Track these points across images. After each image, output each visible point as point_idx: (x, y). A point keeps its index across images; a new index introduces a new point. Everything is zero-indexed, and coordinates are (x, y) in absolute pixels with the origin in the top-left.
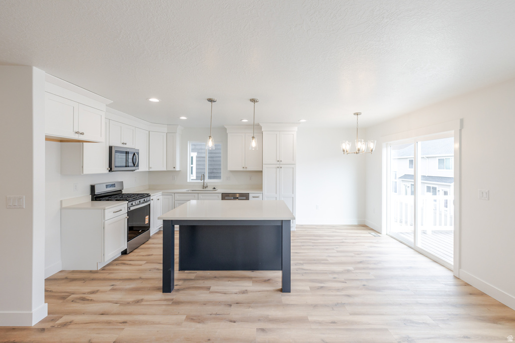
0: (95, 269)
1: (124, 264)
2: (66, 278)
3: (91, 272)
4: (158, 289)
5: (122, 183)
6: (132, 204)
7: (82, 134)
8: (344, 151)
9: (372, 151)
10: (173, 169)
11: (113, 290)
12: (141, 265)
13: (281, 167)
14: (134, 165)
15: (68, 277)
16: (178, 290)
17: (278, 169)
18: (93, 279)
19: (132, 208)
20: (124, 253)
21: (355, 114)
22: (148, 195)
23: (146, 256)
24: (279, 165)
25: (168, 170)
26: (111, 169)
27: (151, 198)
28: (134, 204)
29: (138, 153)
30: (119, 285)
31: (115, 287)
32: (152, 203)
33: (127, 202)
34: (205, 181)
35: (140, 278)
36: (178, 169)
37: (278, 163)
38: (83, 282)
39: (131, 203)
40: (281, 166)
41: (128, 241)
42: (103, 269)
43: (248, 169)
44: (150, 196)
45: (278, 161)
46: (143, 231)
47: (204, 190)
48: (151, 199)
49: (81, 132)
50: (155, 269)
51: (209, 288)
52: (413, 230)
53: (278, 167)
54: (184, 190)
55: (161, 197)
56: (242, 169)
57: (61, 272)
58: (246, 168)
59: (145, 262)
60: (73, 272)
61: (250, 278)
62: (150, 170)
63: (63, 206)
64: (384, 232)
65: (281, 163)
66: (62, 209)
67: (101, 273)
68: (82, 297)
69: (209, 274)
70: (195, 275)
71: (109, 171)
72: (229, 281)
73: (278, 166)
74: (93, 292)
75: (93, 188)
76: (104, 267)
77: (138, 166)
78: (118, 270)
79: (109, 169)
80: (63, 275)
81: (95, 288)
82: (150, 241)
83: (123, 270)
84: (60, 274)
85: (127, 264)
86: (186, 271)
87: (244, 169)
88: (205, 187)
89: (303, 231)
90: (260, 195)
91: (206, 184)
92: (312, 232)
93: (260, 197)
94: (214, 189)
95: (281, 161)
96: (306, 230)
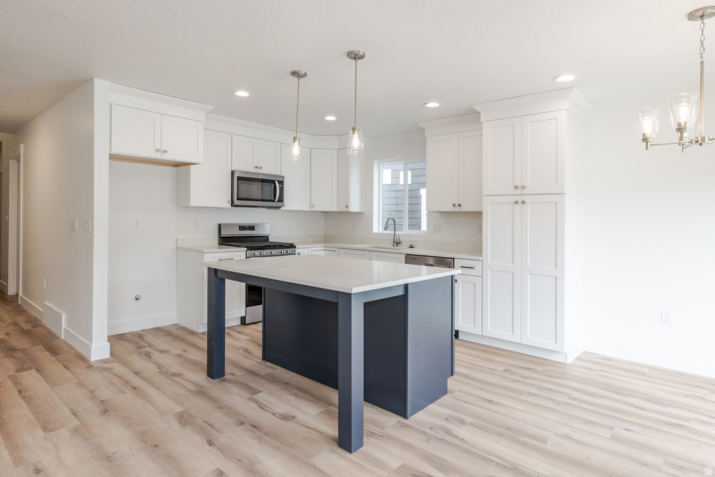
2: (168, 332)
3: (192, 332)
7: (165, 152)
8: (645, 140)
10: (345, 210)
13: (524, 202)
14: (275, 199)
17: (518, 207)
18: (182, 340)
21: (691, 16)
22: (292, 246)
24: (519, 197)
25: (340, 210)
27: (298, 251)
33: (247, 249)
34: (399, 232)
37: (518, 192)
39: (253, 251)
40: (524, 198)
41: (247, 306)
43: (463, 209)
44: (295, 247)
45: (516, 187)
47: (395, 247)
49: (163, 149)
51: (256, 393)
53: (516, 203)
56: (452, 209)
57: (175, 325)
58: (460, 205)
62: (313, 209)
63: (181, 246)
65: (525, 192)
66: (177, 248)
68: (150, 352)
71: (231, 205)
72: (295, 395)
73: (516, 198)
75: (220, 228)
79: (231, 202)
86: (269, 364)
87: (457, 209)
88: (396, 243)
89: (591, 370)
90: (477, 265)
91: (398, 238)
92: (613, 378)
93: (476, 268)
94: (411, 247)
95: (523, 187)
96: (602, 371)
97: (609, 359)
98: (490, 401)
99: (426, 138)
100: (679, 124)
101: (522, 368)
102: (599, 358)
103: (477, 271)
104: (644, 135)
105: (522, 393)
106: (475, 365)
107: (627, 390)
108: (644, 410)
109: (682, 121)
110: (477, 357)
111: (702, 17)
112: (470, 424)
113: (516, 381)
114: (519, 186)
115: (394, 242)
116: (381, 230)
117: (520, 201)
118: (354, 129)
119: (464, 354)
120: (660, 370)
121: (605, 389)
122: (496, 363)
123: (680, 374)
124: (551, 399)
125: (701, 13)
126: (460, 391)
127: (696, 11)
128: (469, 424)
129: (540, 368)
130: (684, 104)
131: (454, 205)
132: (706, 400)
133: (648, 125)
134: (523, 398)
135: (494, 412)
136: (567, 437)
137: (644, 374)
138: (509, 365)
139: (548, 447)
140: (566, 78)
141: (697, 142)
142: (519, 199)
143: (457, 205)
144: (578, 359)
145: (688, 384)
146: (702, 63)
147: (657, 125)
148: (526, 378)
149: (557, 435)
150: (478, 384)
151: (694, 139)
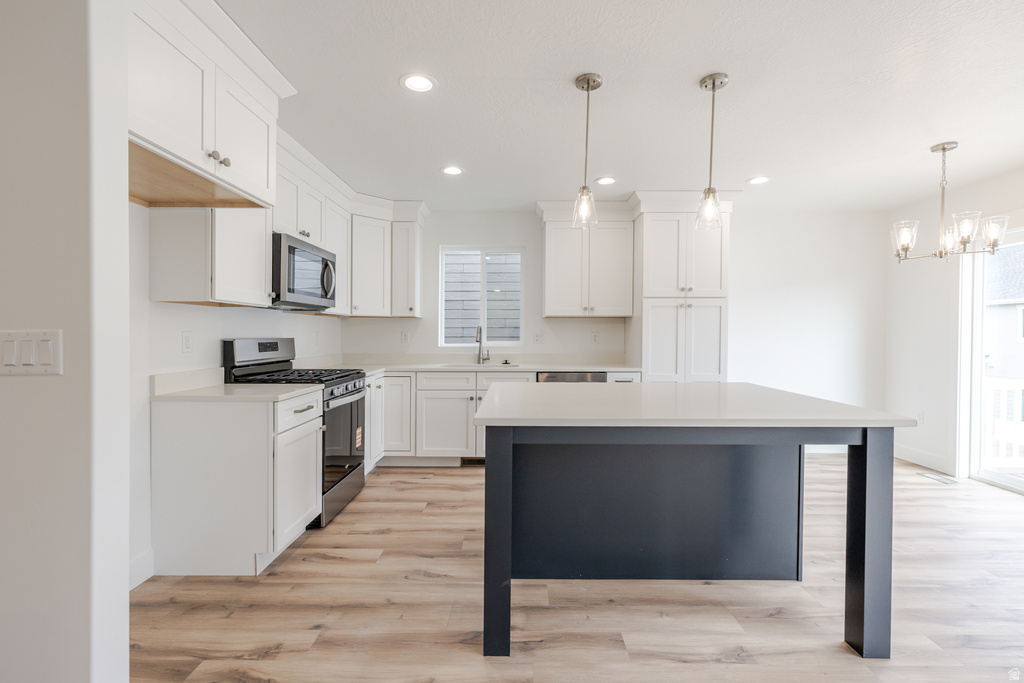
0: (247, 571)
1: (325, 557)
2: (172, 602)
3: (238, 581)
4: (463, 642)
5: (291, 341)
6: (332, 393)
10: (407, 314)
11: (324, 643)
12: (374, 561)
13: (690, 306)
14: (327, 294)
15: (179, 599)
16: (526, 647)
17: (682, 311)
18: (252, 606)
19: (334, 404)
20: (316, 525)
21: (934, 149)
22: (360, 374)
23: (374, 533)
24: (685, 298)
25: (394, 315)
26: (278, 296)
27: (367, 381)
28: (337, 392)
29: (334, 264)
30: (338, 626)
31: (328, 634)
32: (368, 394)
33: (323, 386)
34: (483, 345)
35: (390, 604)
36: (417, 313)
37: (683, 294)
38: (224, 614)
39: (330, 389)
40: (689, 302)
41: (324, 493)
42: (271, 572)
43: (596, 313)
44: (363, 375)
45: (683, 290)
46: (352, 468)
47: (482, 365)
48: (366, 383)
50: (418, 572)
51: (617, 641)
53: (682, 306)
54: (437, 366)
55: (382, 382)
56: (581, 313)
57: (153, 580)
58: (592, 309)
59: (380, 551)
60: (189, 581)
61: (718, 605)
62: (355, 313)
63: (158, 392)
64: (961, 471)
65: (690, 294)
66: (153, 399)
67: (269, 585)
68: (236, 671)
69: (583, 589)
70: (543, 592)
71: (274, 301)
72: (661, 614)
73: (682, 301)
74: (266, 653)
75: (228, 347)
76: (271, 566)
77: (333, 297)
78: (314, 575)
79: (274, 295)
80: (161, 592)
81: (270, 638)
82: (366, 493)
83: (327, 576)
84: (153, 588)
85: (334, 558)
87: (588, 314)
88: (481, 359)
90: (636, 377)
91: (485, 353)
93: (634, 381)
94: (507, 363)
95: (690, 290)
99: (545, 223)
111: (944, 149)
114: (686, 288)
117: (685, 304)
131: (584, 310)
143: (589, 308)
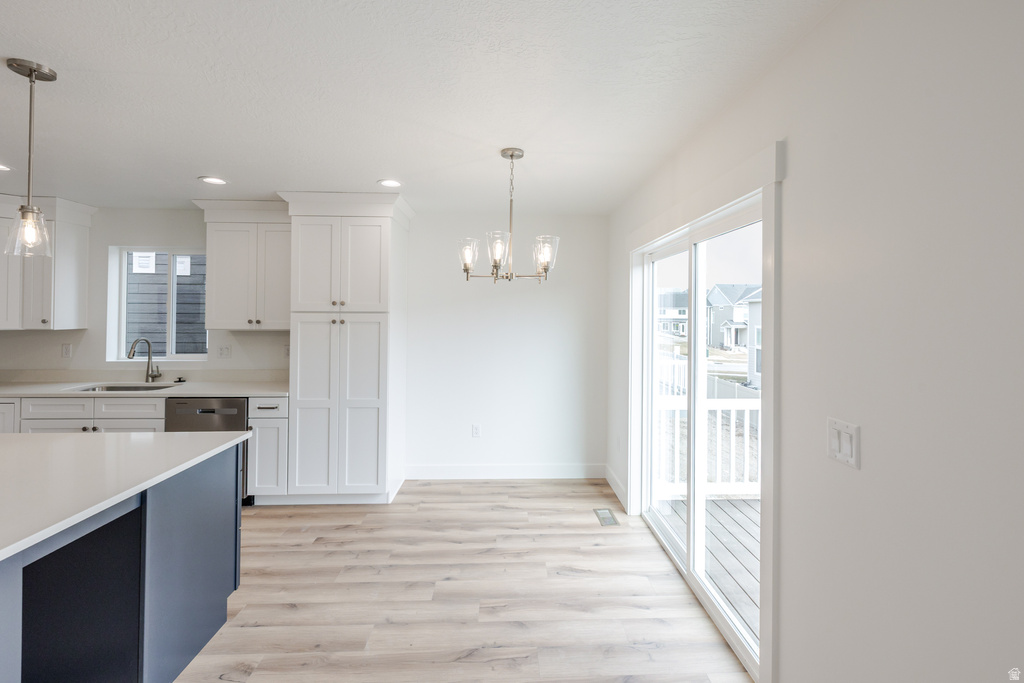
8: (466, 270)
9: (546, 270)
10: (42, 327)
13: (342, 322)
17: (337, 325)
21: (505, 153)
24: (337, 313)
25: (26, 328)
37: (336, 308)
40: (344, 317)
43: (263, 327)
45: (334, 303)
47: (150, 384)
52: (685, 493)
53: (334, 322)
56: (248, 327)
58: (258, 322)
65: (344, 309)
73: (335, 317)
87: (255, 327)
88: (152, 376)
89: (412, 504)
90: (282, 403)
91: (155, 369)
92: (434, 509)
93: (280, 407)
94: (180, 381)
95: (342, 304)
96: (423, 502)
97: (428, 483)
98: (293, 606)
99: (206, 224)
100: (495, 261)
101: (338, 528)
102: (420, 485)
103: (282, 411)
104: (465, 265)
105: (335, 571)
106: (276, 546)
107: (446, 521)
108: (460, 543)
109: (498, 258)
110: (278, 530)
111: (512, 156)
112: (262, 668)
113: (331, 553)
114: (338, 302)
115: (148, 376)
116: (124, 357)
117: (338, 320)
118: (24, 211)
119: (261, 530)
120: (471, 483)
121: (426, 528)
122: (307, 531)
123: (486, 483)
124: (371, 567)
125: (510, 153)
126: (249, 606)
127: (508, 149)
128: (260, 668)
129: (358, 522)
130: (499, 241)
131: (250, 322)
132: (507, 508)
133: (469, 256)
134: (339, 579)
135: (298, 625)
136: (389, 623)
137: (458, 494)
138: (322, 529)
139: (368, 653)
140: (391, 184)
141: (507, 277)
142: (337, 318)
143: (254, 321)
144: (400, 493)
145: (493, 494)
146: (511, 201)
147: (477, 254)
148: (342, 543)
149: (377, 625)
150: (277, 581)
151: (505, 275)
